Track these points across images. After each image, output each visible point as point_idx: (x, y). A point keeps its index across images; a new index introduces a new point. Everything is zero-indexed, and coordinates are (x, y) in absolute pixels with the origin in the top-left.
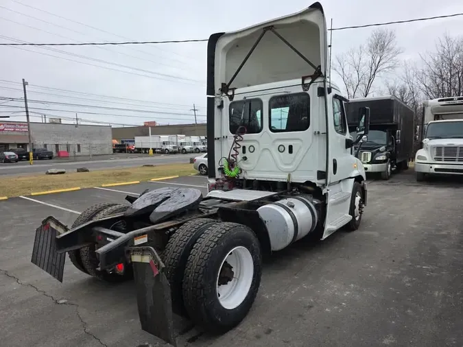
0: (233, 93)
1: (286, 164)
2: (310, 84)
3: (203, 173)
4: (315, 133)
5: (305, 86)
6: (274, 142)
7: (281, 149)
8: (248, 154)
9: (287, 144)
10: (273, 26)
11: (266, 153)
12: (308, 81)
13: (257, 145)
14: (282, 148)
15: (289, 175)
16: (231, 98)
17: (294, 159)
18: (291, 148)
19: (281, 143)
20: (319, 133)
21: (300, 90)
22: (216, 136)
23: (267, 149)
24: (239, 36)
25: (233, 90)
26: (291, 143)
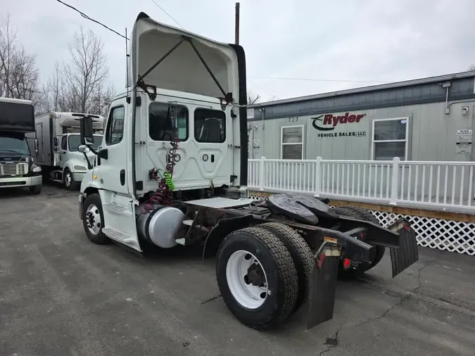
0: (155, 91)
1: (209, 172)
2: (226, 105)
4: (229, 146)
5: (223, 106)
6: (199, 152)
7: (204, 158)
9: (210, 154)
10: (192, 39)
11: (193, 161)
12: (224, 102)
13: (183, 154)
14: (206, 157)
15: (211, 181)
16: (153, 96)
17: (215, 167)
18: (213, 156)
19: (205, 153)
20: (231, 146)
21: (218, 108)
23: (193, 158)
25: (154, 88)
26: (213, 153)
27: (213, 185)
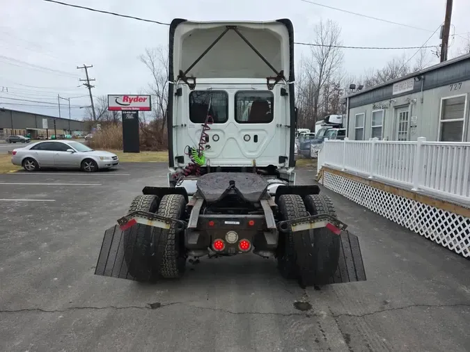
0: (195, 82)
1: (250, 152)
2: (274, 84)
3: (30, 169)
4: (277, 126)
5: (270, 86)
6: (240, 132)
8: (211, 142)
9: (252, 134)
10: (236, 26)
11: (231, 141)
12: (272, 82)
13: (222, 134)
14: (247, 138)
15: (254, 161)
16: (192, 86)
17: (259, 147)
18: (256, 137)
19: (246, 133)
20: (281, 125)
21: (265, 88)
22: (174, 125)
23: (233, 138)
24: (200, 27)
25: (194, 79)
26: (256, 133)
27: (255, 164)
